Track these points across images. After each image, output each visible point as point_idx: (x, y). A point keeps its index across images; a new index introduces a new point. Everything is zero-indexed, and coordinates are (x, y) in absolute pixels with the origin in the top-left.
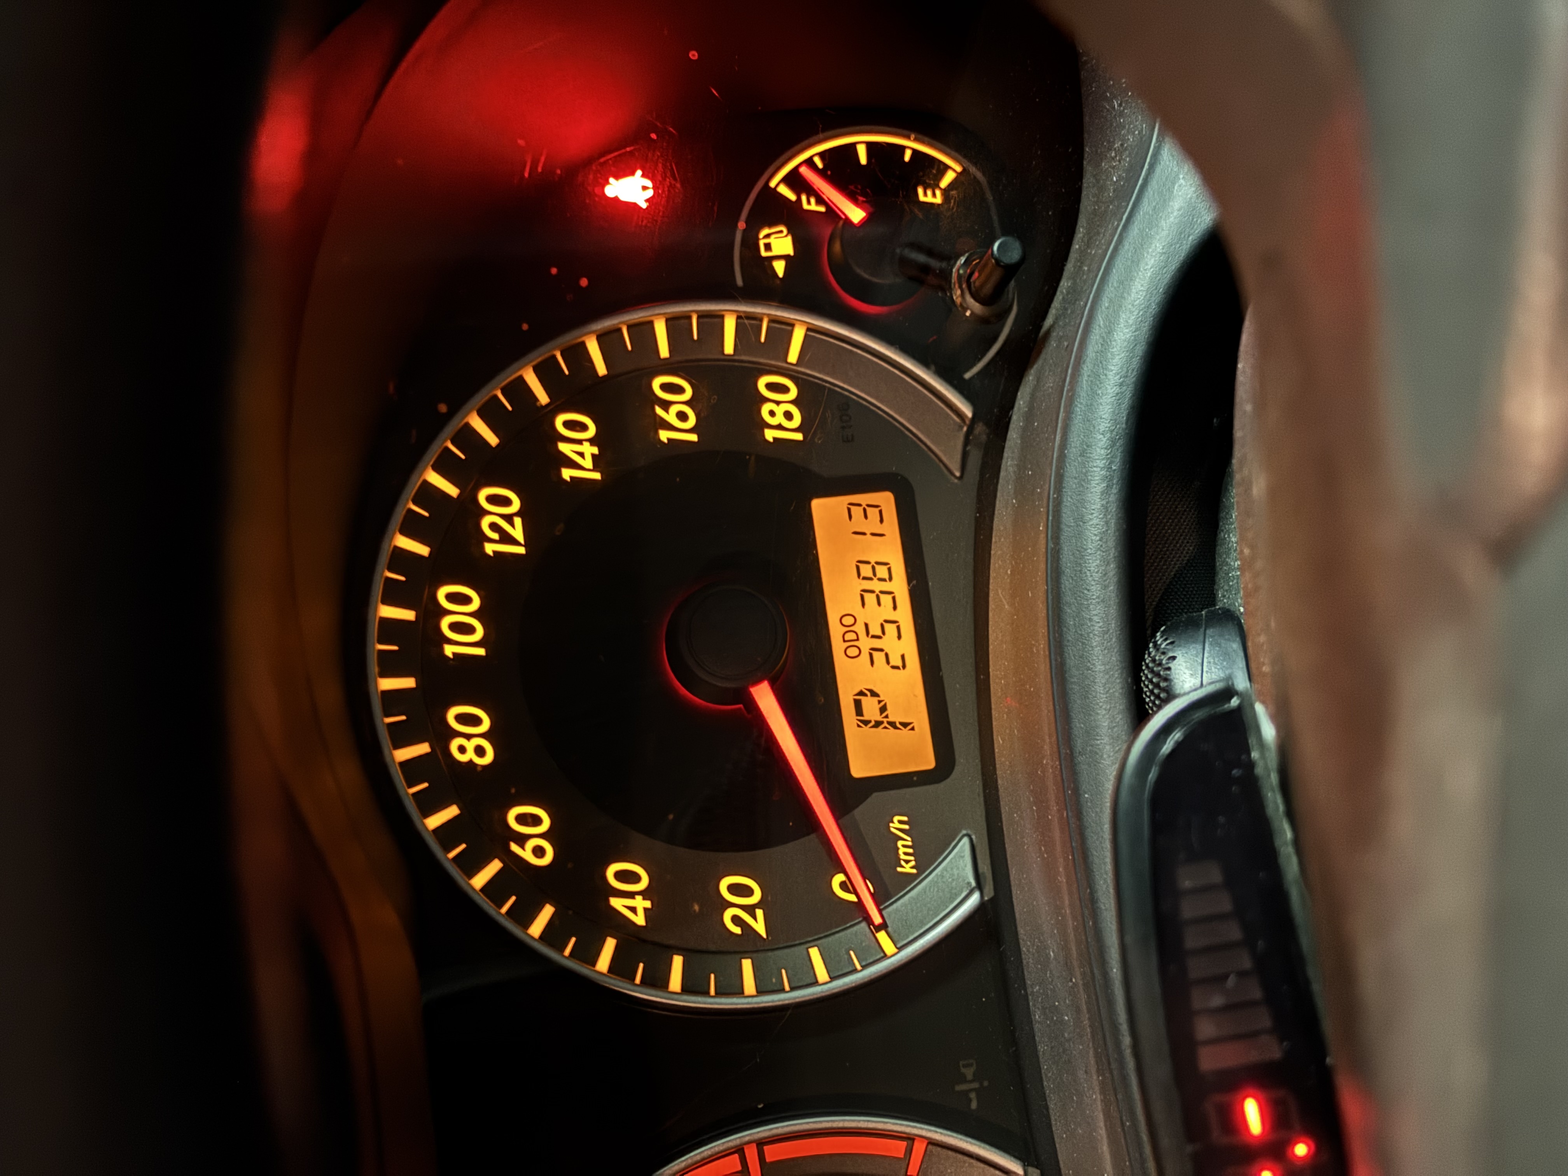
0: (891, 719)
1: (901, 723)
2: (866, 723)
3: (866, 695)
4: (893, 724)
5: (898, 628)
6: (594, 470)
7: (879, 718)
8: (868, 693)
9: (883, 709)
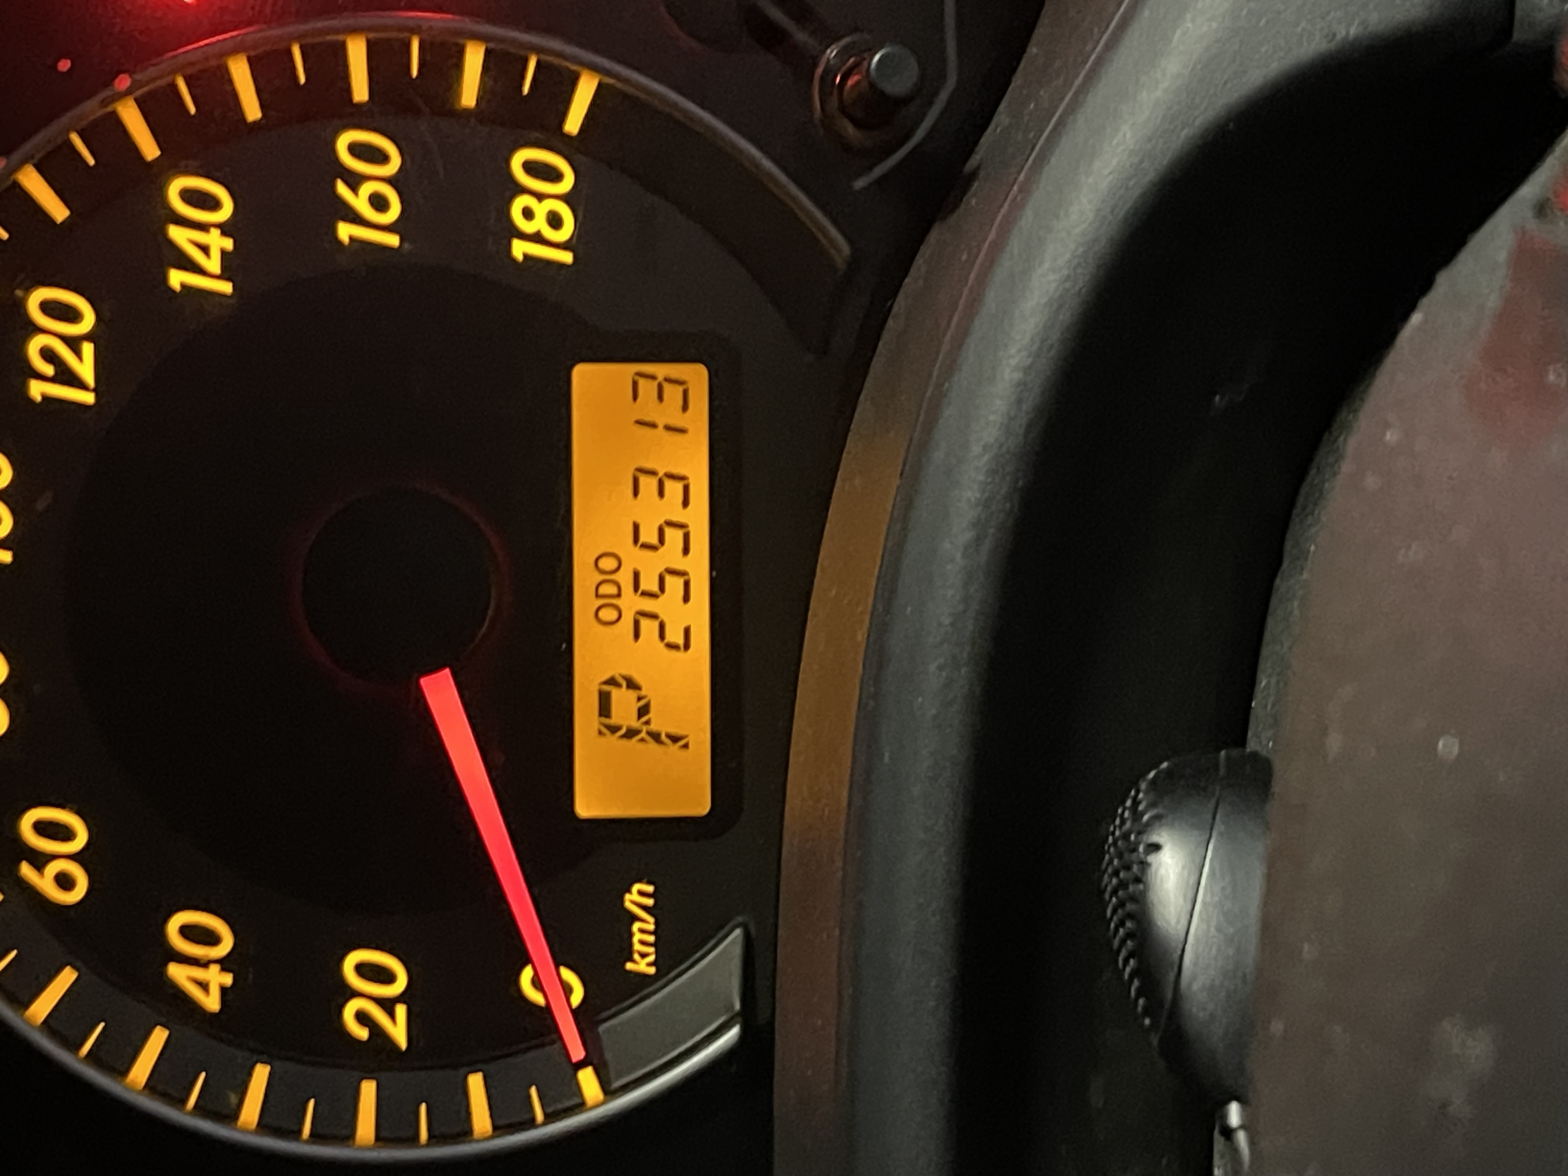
0: (653, 727)
1: (668, 736)
2: (614, 729)
3: (618, 685)
4: (656, 737)
5: (687, 584)
6: (223, 276)
7: (635, 724)
8: (624, 684)
9: (643, 711)
